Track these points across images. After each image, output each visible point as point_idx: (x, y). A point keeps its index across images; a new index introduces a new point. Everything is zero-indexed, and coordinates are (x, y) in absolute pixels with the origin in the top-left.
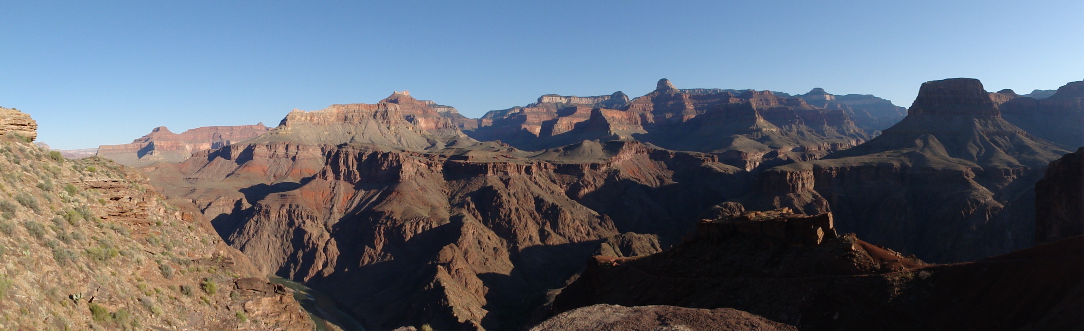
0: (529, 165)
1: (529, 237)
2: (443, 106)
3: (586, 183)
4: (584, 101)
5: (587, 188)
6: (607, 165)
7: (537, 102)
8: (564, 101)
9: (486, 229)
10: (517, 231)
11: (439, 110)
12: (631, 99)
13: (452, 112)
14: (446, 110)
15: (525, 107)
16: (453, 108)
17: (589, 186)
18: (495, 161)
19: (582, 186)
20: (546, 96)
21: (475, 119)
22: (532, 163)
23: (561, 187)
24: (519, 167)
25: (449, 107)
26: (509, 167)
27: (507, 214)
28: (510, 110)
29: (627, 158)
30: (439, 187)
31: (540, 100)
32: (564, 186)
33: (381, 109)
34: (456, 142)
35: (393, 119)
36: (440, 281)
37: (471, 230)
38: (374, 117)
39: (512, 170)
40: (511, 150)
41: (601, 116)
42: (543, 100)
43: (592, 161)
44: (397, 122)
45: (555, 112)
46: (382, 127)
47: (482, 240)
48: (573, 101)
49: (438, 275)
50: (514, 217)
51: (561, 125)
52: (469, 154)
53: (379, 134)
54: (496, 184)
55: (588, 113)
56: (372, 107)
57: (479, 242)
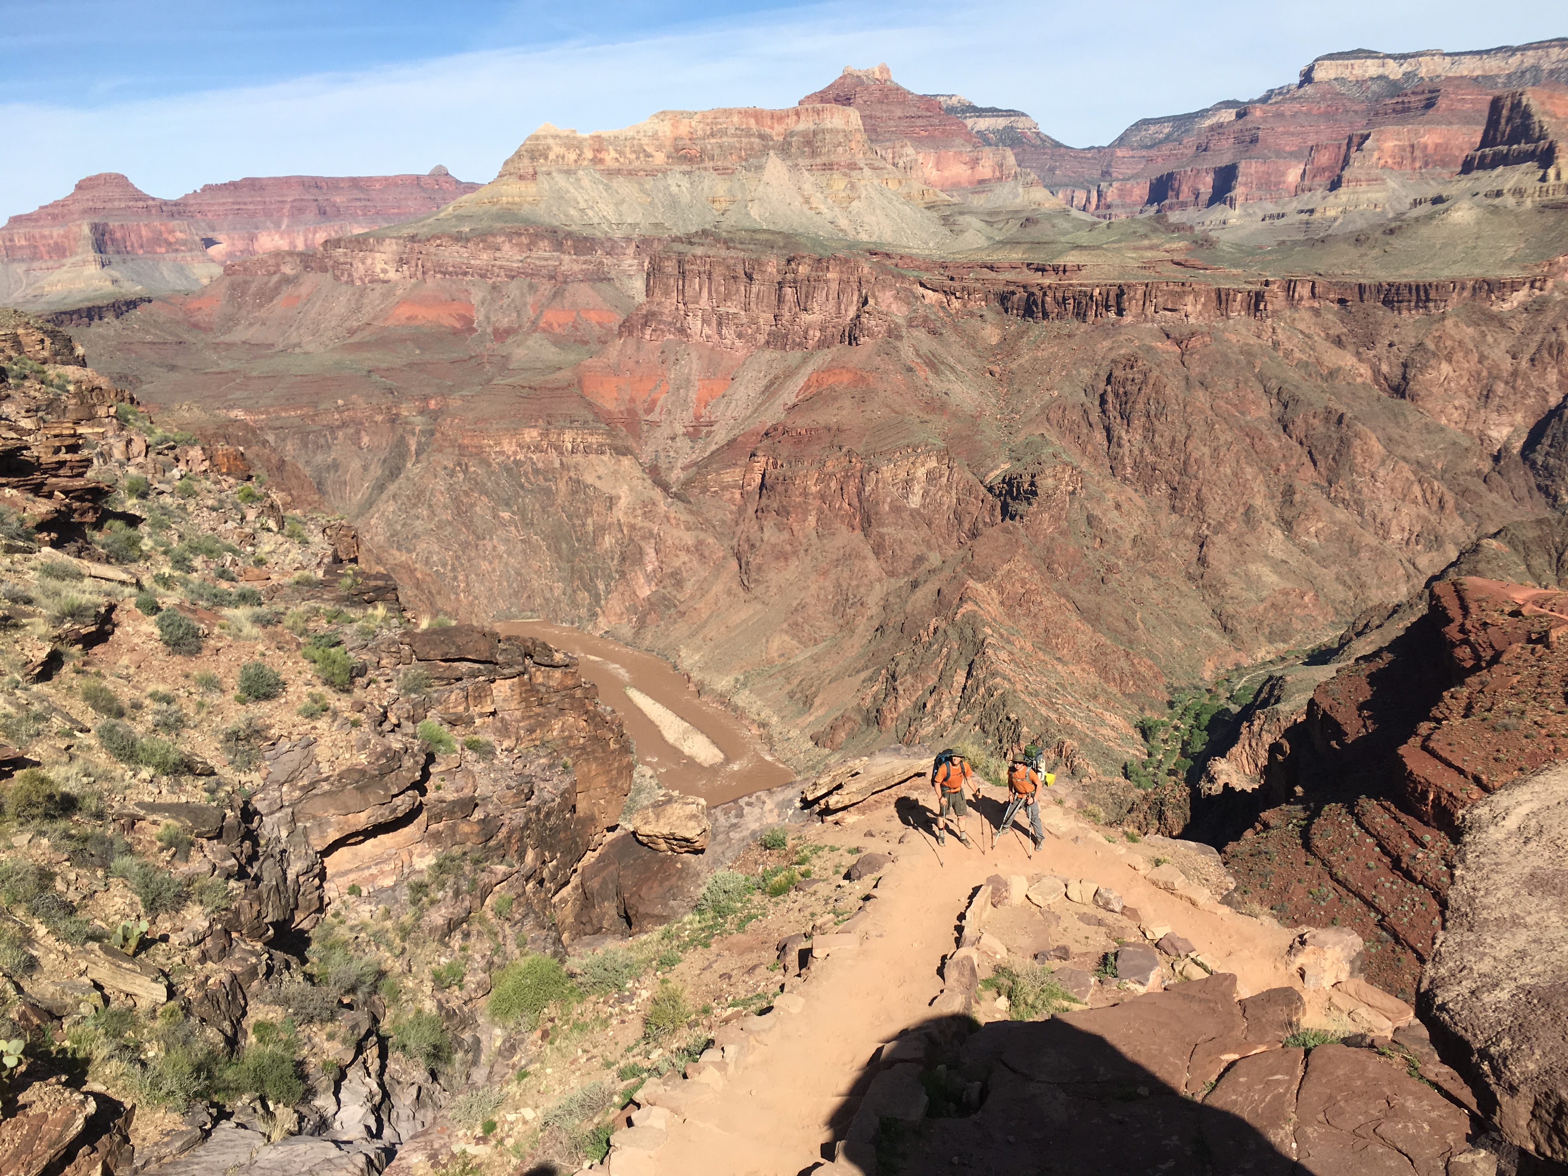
0: (1257, 287)
1: (1241, 510)
2: (994, 112)
3: (1449, 343)
4: (1469, 67)
5: (1450, 361)
6: (1532, 286)
7: (1297, 80)
8: (1395, 71)
9: (1112, 485)
10: (1204, 490)
11: (983, 124)
13: (1021, 124)
14: (1001, 123)
15: (1252, 102)
16: (1023, 114)
17: (1459, 355)
18: (1149, 276)
19: (1434, 355)
20: (1331, 57)
21: (1092, 148)
22: (1267, 283)
23: (1360, 360)
24: (1223, 297)
25: (1010, 113)
26: (1191, 297)
27: (1181, 438)
28: (1203, 114)
30: (976, 361)
31: (1307, 77)
32: (1372, 353)
33: (805, 124)
34: (1028, 221)
35: (841, 156)
36: (973, 621)
37: (1067, 485)
38: (784, 149)
39: (1199, 307)
40: (1204, 243)
41: (1527, 115)
42: (1319, 75)
43: (1478, 272)
44: (853, 166)
45: (1356, 112)
46: (808, 181)
47: (1097, 512)
48: (1426, 69)
49: (968, 607)
50: (1200, 450)
51: (1376, 155)
52: (1071, 259)
53: (798, 202)
54: (1150, 349)
55: (1478, 106)
56: (777, 117)
57: (1090, 520)
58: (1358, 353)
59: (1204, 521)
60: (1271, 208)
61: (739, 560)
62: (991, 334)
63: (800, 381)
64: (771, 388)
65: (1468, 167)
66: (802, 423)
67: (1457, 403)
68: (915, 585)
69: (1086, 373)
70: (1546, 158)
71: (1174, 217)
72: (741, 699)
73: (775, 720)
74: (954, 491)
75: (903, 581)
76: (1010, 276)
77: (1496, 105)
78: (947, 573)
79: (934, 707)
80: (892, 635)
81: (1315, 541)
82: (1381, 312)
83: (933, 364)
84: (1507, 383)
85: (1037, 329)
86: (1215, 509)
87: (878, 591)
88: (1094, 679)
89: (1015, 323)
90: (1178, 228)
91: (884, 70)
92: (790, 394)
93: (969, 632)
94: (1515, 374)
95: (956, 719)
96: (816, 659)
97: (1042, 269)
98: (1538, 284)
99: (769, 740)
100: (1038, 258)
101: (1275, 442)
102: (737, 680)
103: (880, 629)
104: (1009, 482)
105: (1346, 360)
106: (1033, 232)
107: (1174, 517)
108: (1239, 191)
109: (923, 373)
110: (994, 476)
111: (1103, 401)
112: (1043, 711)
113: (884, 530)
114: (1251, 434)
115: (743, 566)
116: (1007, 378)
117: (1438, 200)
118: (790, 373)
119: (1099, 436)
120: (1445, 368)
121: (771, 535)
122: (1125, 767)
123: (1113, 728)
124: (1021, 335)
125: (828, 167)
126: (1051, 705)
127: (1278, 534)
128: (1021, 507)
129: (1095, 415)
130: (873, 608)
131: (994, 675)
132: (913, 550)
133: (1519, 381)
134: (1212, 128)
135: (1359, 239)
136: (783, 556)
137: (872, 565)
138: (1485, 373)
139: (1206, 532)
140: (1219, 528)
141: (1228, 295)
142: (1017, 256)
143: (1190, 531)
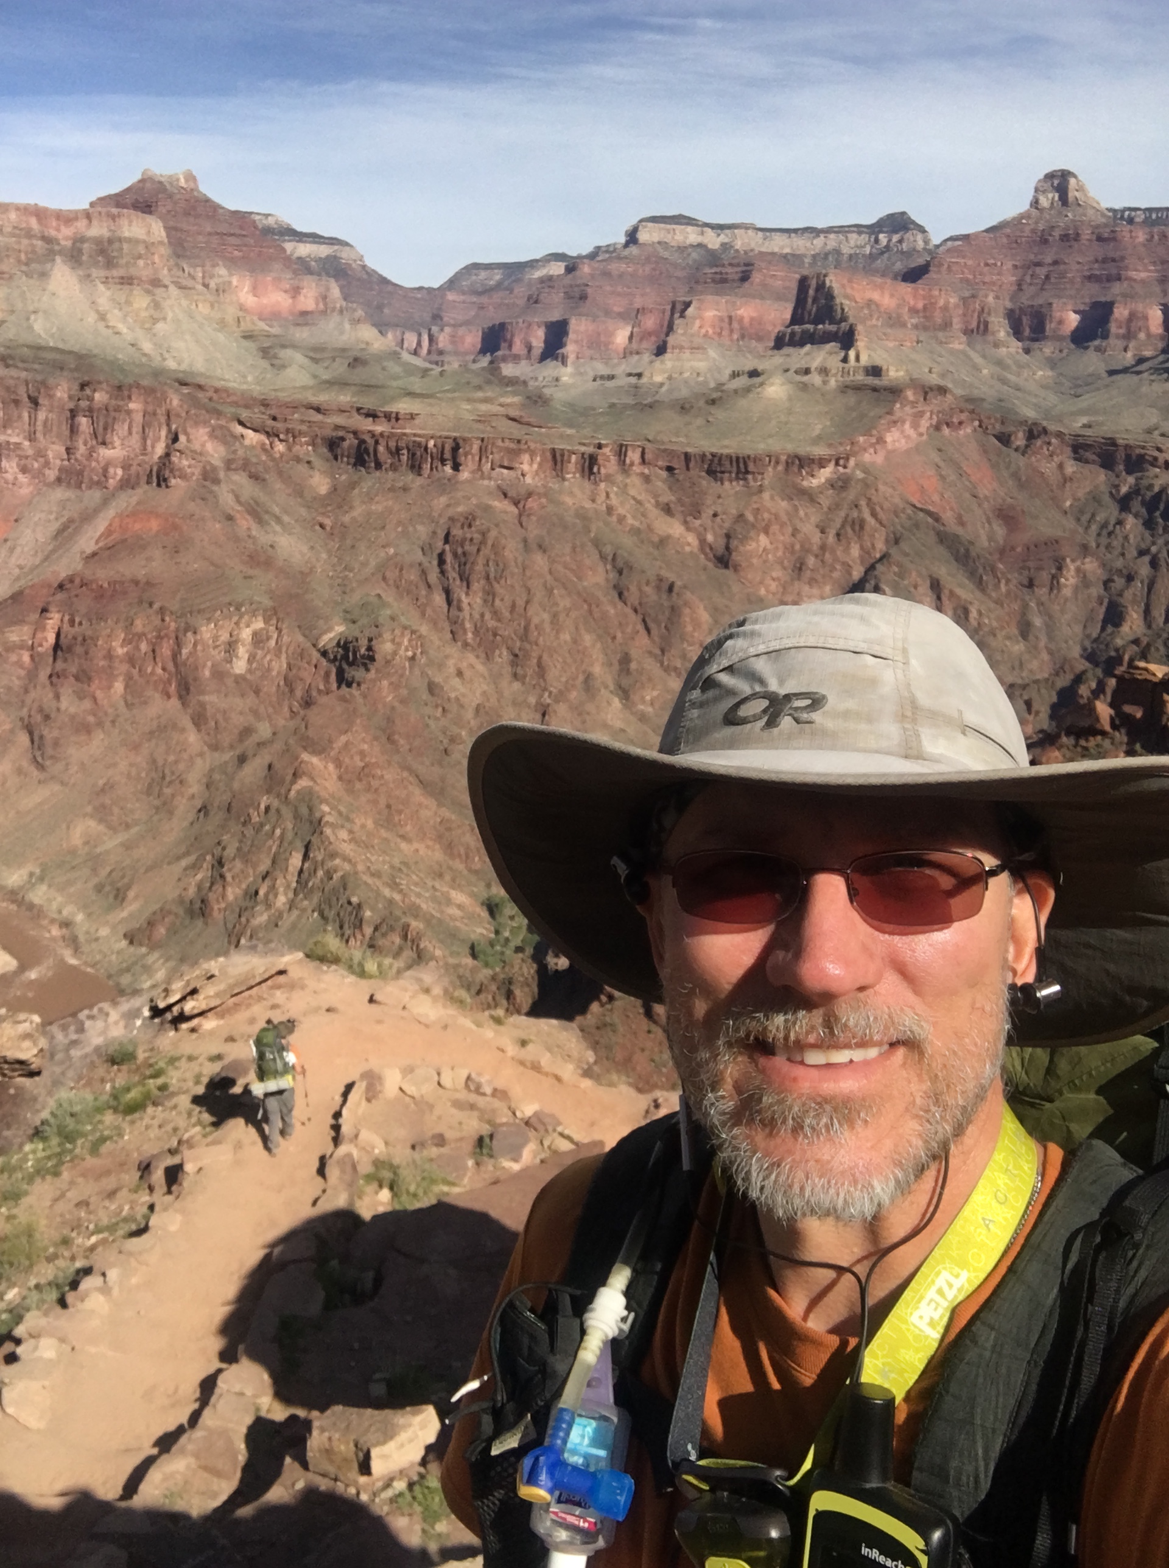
0: (590, 450)
1: (581, 678)
2: (315, 238)
3: (766, 515)
4: (779, 245)
5: (767, 533)
6: (837, 464)
7: (622, 240)
8: (713, 241)
9: (453, 650)
10: (545, 657)
11: (304, 250)
12: (936, 240)
13: (345, 254)
14: (324, 251)
15: (580, 257)
16: (347, 244)
17: (775, 528)
18: (487, 432)
19: (753, 526)
20: (654, 219)
21: (421, 288)
22: (600, 446)
23: (688, 529)
24: (559, 458)
25: (333, 241)
26: (527, 456)
27: (521, 603)
28: (532, 264)
29: (903, 445)
30: (303, 512)
31: (632, 237)
32: (698, 522)
33: (98, 230)
34: (357, 362)
35: (142, 270)
36: (309, 799)
37: (407, 650)
38: (74, 256)
39: (535, 466)
40: (537, 400)
41: (830, 296)
42: (643, 236)
43: (790, 448)
44: (156, 283)
45: (678, 278)
46: (104, 295)
47: (438, 679)
48: (742, 242)
49: (303, 783)
50: (539, 616)
51: (698, 323)
52: (403, 406)
53: (91, 318)
54: (487, 508)
55: (788, 284)
56: (65, 218)
57: (432, 688)
58: (685, 523)
59: (545, 689)
60: (603, 370)
61: (31, 733)
62: (320, 483)
63: (100, 525)
64: (65, 533)
65: (780, 343)
66: (103, 575)
67: (775, 574)
68: (242, 759)
69: (422, 530)
70: (847, 340)
71: (508, 370)
72: (38, 895)
73: (80, 917)
74: (284, 656)
75: (227, 756)
76: (340, 420)
77: (803, 283)
78: (278, 746)
79: (267, 895)
80: (217, 817)
81: (650, 709)
82: (706, 482)
83: (256, 512)
84: (816, 556)
85: (370, 480)
86: (556, 676)
87: (201, 767)
88: (438, 855)
89: (345, 473)
90: (512, 382)
91: (190, 177)
92: (88, 541)
93: (304, 811)
94: (823, 548)
95: (291, 905)
96: (127, 846)
97: (372, 415)
98: (842, 462)
99: (74, 943)
100: (369, 402)
101: (612, 609)
102: (31, 875)
103: (204, 810)
104: (345, 646)
105: (675, 528)
106: (361, 375)
107: (517, 685)
108: (570, 349)
109: (245, 523)
110: (328, 639)
111: (441, 561)
112: (387, 892)
113: (207, 698)
114: (589, 601)
115: (36, 741)
116: (339, 532)
117: (754, 373)
118: (87, 517)
119: (439, 599)
120: (764, 540)
121: (69, 704)
122: (472, 948)
123: (460, 907)
124: (353, 485)
125: (127, 281)
126: (394, 885)
127: (616, 703)
128: (358, 673)
129: (434, 576)
130: (195, 786)
131: (333, 855)
132: (238, 721)
133: (827, 556)
134: (542, 280)
135: (683, 408)
136: (86, 729)
137: (192, 737)
138: (797, 547)
139: (548, 701)
140: (560, 697)
141: (562, 455)
142: (345, 398)
143: (532, 700)
